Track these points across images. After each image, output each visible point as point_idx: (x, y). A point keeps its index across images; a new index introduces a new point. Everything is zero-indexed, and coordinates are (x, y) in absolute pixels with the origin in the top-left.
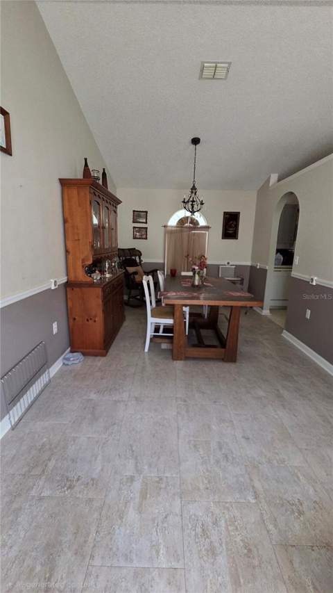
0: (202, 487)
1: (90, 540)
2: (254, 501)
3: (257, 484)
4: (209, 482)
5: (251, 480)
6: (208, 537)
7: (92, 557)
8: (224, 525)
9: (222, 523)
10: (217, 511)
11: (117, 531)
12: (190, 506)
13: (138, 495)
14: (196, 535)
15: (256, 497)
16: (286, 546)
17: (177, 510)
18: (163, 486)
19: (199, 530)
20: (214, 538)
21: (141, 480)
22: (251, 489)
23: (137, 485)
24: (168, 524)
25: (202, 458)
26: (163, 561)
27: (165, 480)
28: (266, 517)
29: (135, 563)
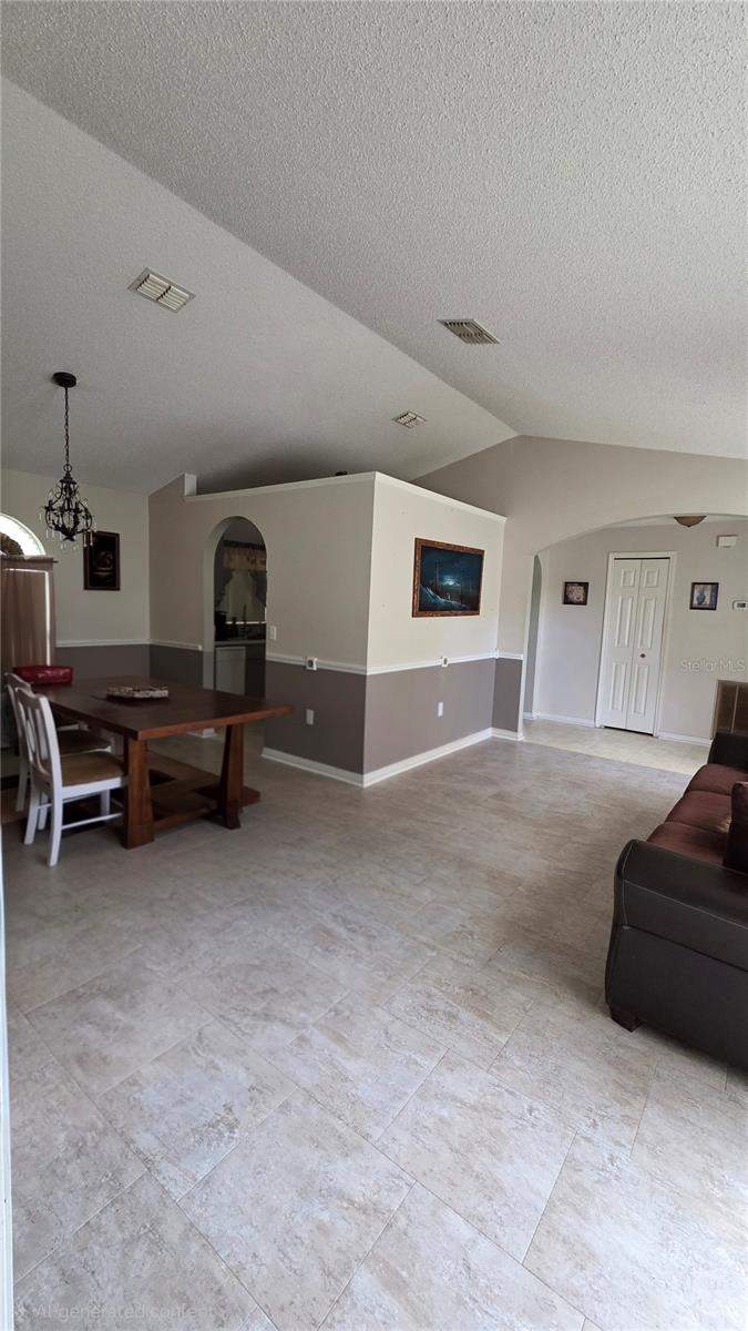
0: (383, 980)
1: (343, 1130)
2: (434, 954)
3: (422, 938)
4: (386, 970)
5: (415, 938)
6: (437, 1011)
7: (366, 1137)
8: (437, 991)
9: (434, 991)
10: (420, 987)
11: (359, 1093)
12: (395, 1004)
13: (333, 1046)
14: (427, 1018)
15: (433, 949)
16: (488, 964)
17: (388, 1018)
18: (347, 1013)
19: (425, 1013)
20: (442, 1007)
21: (316, 1031)
22: (423, 946)
23: (318, 1038)
24: (396, 1036)
25: (350, 956)
26: (429, 1063)
27: (341, 1007)
28: (455, 957)
29: (411, 1092)
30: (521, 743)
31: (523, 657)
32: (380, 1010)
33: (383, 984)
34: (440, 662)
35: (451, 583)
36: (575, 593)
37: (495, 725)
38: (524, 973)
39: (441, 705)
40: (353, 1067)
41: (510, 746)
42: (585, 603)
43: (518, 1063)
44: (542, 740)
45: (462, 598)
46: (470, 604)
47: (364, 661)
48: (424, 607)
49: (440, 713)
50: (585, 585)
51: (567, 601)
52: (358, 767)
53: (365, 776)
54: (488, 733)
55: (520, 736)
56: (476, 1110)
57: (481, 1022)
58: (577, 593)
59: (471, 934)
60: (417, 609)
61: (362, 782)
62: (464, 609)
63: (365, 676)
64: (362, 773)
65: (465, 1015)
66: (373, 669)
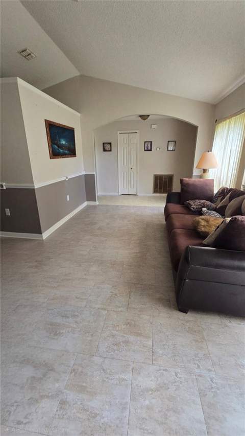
0: (89, 339)
2: (106, 312)
3: (97, 306)
4: (88, 332)
6: (120, 343)
9: (114, 332)
10: (107, 333)
12: (100, 350)
13: (80, 396)
14: (118, 350)
15: (104, 310)
16: (128, 307)
17: (101, 360)
19: (115, 347)
20: (121, 339)
21: (68, 392)
22: (100, 310)
23: (71, 396)
24: (109, 369)
25: (68, 332)
26: (128, 376)
27: (76, 367)
28: (115, 310)
29: (128, 400)
30: (98, 205)
31: (94, 173)
32: (94, 357)
33: (91, 341)
34: (65, 178)
35: (64, 143)
36: (107, 147)
37: (88, 200)
38: (143, 304)
39: (68, 196)
40: (95, 403)
41: (95, 207)
42: (111, 151)
43: (161, 352)
44: (104, 203)
45: (69, 150)
46: (72, 153)
47: (32, 182)
48: (55, 154)
49: (68, 200)
50: (110, 144)
51: (105, 150)
52: (39, 231)
53: (43, 234)
54: (86, 204)
55: (97, 203)
56: (158, 391)
57: (139, 338)
58: (108, 147)
59: (116, 295)
60: (52, 155)
61: (42, 237)
62: (71, 155)
63: (34, 189)
64: (41, 233)
65: (132, 338)
66: (37, 185)
